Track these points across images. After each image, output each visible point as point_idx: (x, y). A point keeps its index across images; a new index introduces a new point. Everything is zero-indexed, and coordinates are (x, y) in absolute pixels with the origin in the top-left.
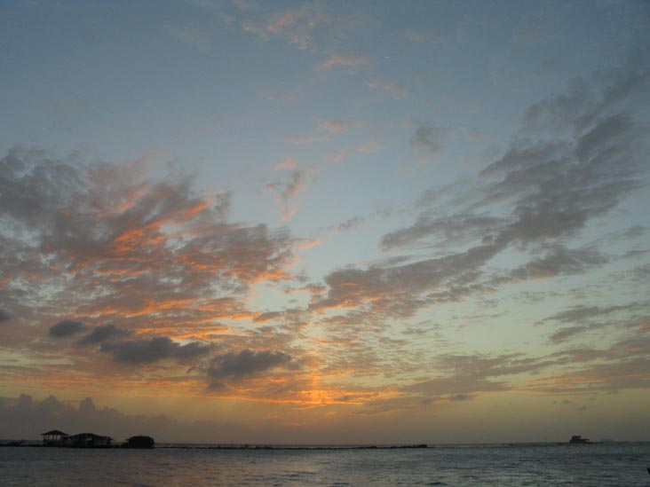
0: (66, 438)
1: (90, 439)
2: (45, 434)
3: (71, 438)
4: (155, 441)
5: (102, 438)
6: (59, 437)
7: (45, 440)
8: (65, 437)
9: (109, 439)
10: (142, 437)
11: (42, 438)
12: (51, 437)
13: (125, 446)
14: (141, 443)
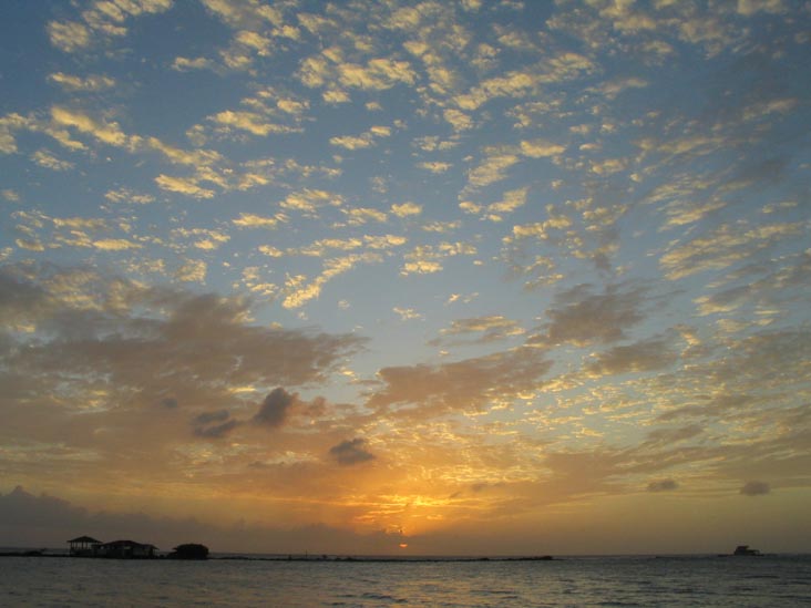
0: (99, 547)
1: (128, 548)
2: (71, 542)
3: (105, 546)
4: (210, 551)
5: (143, 547)
6: (89, 545)
7: (72, 549)
8: (97, 545)
9: (152, 548)
10: (192, 545)
11: (69, 547)
12: (79, 545)
13: (171, 556)
14: (193, 552)
